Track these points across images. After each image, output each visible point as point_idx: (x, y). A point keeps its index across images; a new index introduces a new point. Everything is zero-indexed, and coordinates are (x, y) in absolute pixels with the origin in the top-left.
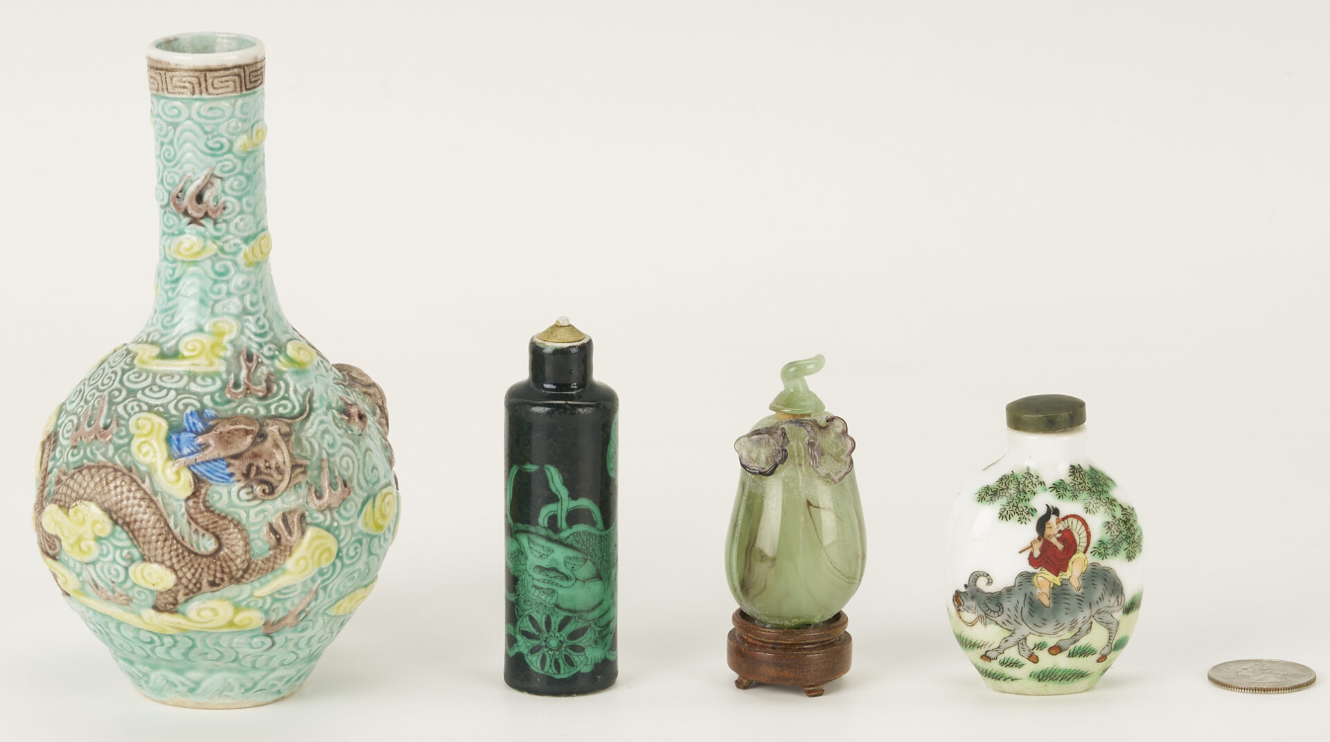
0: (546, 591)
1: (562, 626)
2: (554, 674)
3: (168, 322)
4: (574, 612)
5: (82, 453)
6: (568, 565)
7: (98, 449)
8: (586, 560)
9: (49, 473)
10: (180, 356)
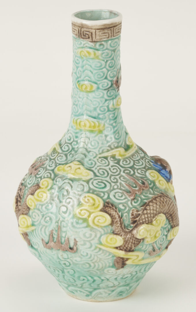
3: (118, 136)
5: (140, 199)
7: (146, 193)
9: (122, 217)
10: (130, 146)
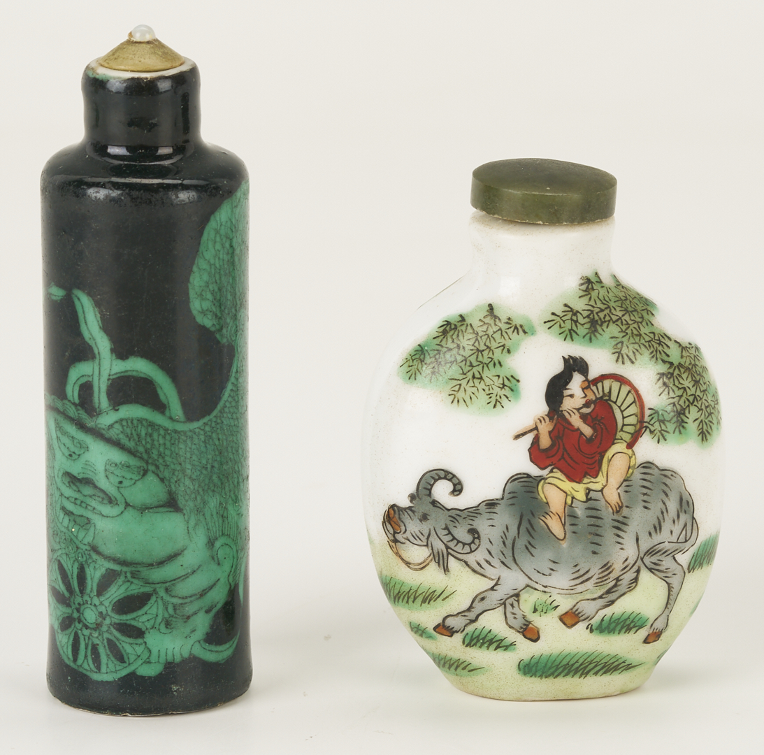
0: (78, 520)
1: (102, 588)
2: (91, 671)
4: (123, 563)
6: (111, 476)
8: (145, 472)
